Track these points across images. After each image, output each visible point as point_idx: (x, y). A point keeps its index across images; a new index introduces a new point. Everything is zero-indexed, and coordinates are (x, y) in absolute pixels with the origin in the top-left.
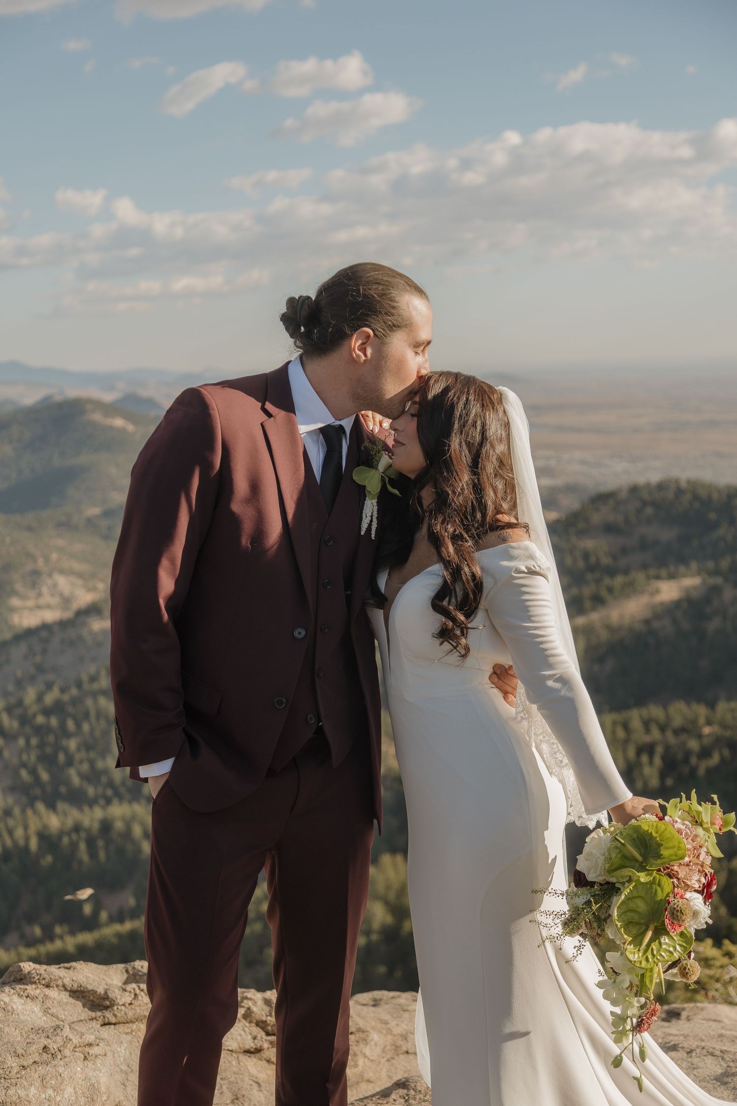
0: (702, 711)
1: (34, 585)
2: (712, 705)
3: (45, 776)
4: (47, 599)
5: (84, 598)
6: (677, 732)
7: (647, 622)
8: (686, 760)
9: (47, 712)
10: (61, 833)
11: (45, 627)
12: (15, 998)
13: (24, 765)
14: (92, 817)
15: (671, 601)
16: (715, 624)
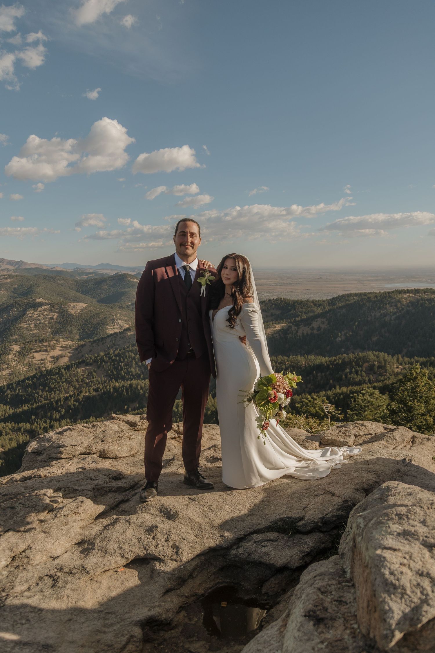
0: (286, 358)
1: (113, 323)
2: (289, 357)
3: (115, 373)
4: (116, 326)
5: (126, 326)
6: (279, 363)
7: (272, 335)
9: (116, 356)
10: (119, 388)
11: (115, 333)
12: (111, 423)
13: (110, 370)
14: (127, 383)
15: (279, 329)
16: (290, 336)
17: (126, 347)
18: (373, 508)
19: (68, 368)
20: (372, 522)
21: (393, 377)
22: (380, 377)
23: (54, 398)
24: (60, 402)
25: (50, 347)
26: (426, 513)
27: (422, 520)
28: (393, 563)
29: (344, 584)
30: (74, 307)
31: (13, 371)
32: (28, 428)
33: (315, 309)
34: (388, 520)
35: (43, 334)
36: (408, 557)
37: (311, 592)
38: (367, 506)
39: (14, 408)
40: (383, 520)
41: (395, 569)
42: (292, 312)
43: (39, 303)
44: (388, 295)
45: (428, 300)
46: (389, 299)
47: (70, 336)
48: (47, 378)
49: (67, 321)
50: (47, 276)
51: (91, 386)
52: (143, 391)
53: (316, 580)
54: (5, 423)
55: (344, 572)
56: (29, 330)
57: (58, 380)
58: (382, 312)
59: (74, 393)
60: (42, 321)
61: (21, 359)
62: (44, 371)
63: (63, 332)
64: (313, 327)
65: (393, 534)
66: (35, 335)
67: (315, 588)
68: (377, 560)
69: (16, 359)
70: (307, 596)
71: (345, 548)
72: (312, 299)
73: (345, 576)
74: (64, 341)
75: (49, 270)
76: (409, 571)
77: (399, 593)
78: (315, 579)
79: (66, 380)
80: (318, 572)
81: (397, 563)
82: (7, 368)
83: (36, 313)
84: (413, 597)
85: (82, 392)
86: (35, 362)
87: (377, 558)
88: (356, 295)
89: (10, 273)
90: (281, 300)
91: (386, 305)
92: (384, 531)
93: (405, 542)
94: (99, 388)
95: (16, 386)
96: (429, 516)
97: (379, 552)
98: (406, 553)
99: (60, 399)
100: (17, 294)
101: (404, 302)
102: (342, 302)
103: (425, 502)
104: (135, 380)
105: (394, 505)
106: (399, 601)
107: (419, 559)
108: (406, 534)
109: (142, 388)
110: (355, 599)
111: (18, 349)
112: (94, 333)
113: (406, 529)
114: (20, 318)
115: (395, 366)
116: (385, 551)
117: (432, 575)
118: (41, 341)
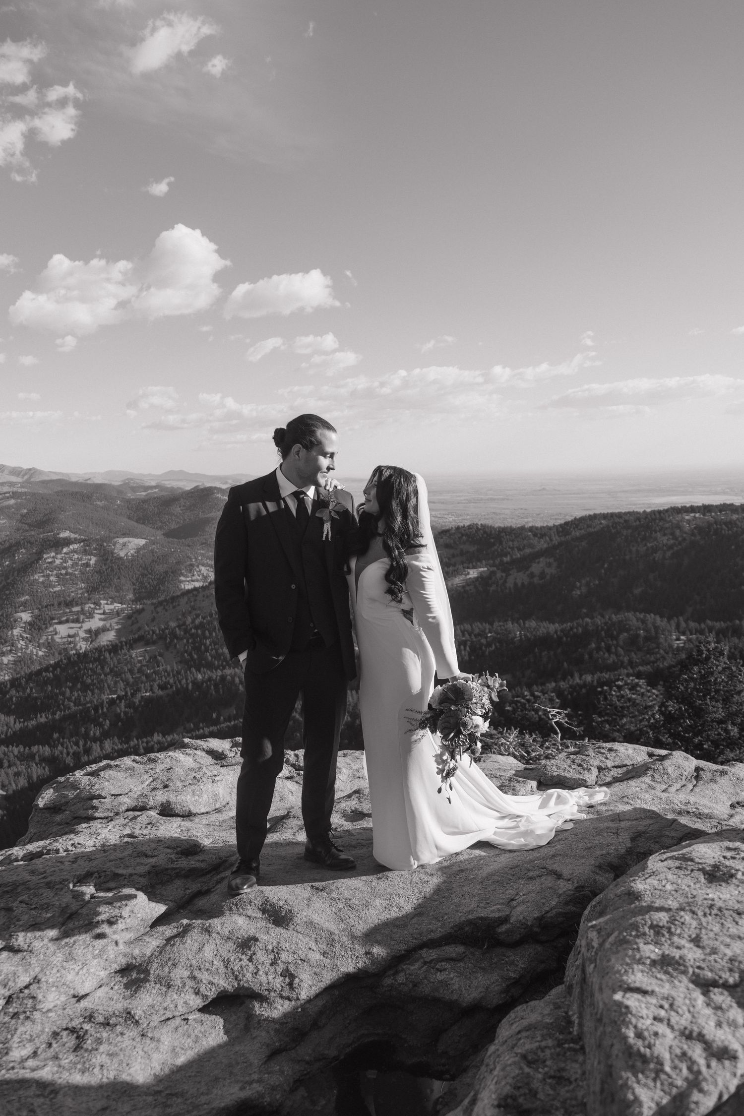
0: (487, 626)
1: (190, 571)
2: (491, 624)
3: (196, 656)
4: (196, 577)
6: (476, 636)
7: (463, 587)
8: (481, 648)
9: (196, 628)
10: (203, 682)
11: (195, 589)
12: (181, 755)
13: (186, 651)
14: (217, 674)
15: (474, 578)
16: (493, 588)
18: (615, 912)
19: (114, 648)
20: (611, 939)
21: (670, 655)
22: (648, 656)
23: (91, 702)
24: (102, 709)
25: (84, 614)
26: (702, 924)
27: (694, 936)
28: (642, 1017)
29: (566, 1046)
30: (124, 545)
31: (20, 657)
32: (46, 754)
33: (535, 541)
34: (637, 936)
35: (72, 592)
36: (666, 1006)
37: (509, 1062)
38: (606, 907)
39: (22, 720)
40: (628, 937)
41: (644, 1027)
42: (496, 547)
43: (64, 539)
44: (658, 516)
45: (726, 524)
46: (661, 524)
47: (118, 594)
48: (79, 668)
49: (112, 570)
50: (77, 493)
51: (154, 680)
53: (520, 1039)
54: (7, 747)
55: (570, 1023)
56: (47, 585)
57: (99, 670)
58: (649, 545)
59: (126, 693)
60: (70, 571)
61: (34, 635)
62: (74, 655)
63: (105, 589)
64: (532, 573)
65: (644, 964)
66: (58, 594)
67: (517, 1054)
68: (615, 1011)
69: (25, 635)
70: (503, 1069)
71: (575, 976)
72: (530, 525)
73: (571, 1030)
74: (107, 604)
75: (81, 483)
76: (668, 1031)
77: (651, 1070)
78: (519, 1036)
79: (111, 670)
80: (525, 1023)
81: (648, 1017)
82: (10, 651)
83: (59, 556)
84: (674, 1076)
85: (139, 690)
86: (58, 640)
87: (615, 1008)
88: (605, 516)
89: (15, 489)
90: (477, 528)
91: (656, 532)
92: (629, 957)
93: (664, 977)
94: (168, 683)
95: (27, 682)
96: (706, 928)
97: (618, 996)
98: (663, 998)
99: (102, 704)
100: (28, 524)
101: (686, 527)
102: (581, 529)
103: (700, 903)
104: (230, 668)
105: (650, 908)
106: (651, 1084)
107: (685, 1008)
108: (665, 963)
110: (584, 1073)
111: (29, 619)
112: (159, 589)
113: (667, 952)
114: (31, 567)
115: (674, 637)
116: (628, 995)
117: (707, 1037)
118: (69, 604)
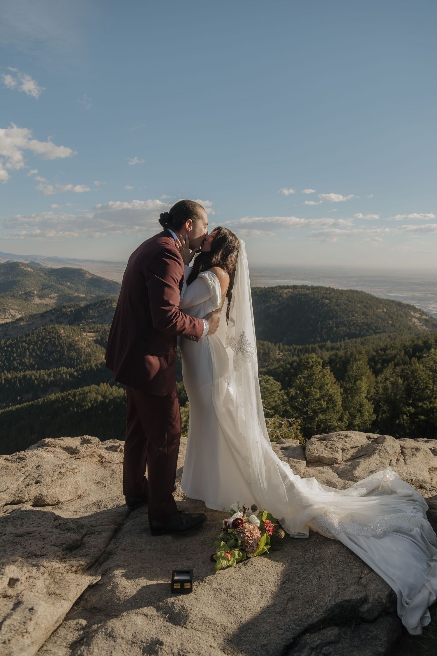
1: (4, 312)
3: (7, 364)
4: (7, 316)
5: (19, 316)
9: (8, 347)
10: (11, 379)
11: (7, 323)
14: (20, 374)
17: (19, 337)
21: (276, 363)
22: (264, 363)
44: (271, 290)
45: (304, 295)
46: (272, 294)
52: (37, 382)
58: (266, 305)
91: (270, 298)
101: (285, 296)
104: (29, 370)
109: (36, 379)
115: (277, 353)
